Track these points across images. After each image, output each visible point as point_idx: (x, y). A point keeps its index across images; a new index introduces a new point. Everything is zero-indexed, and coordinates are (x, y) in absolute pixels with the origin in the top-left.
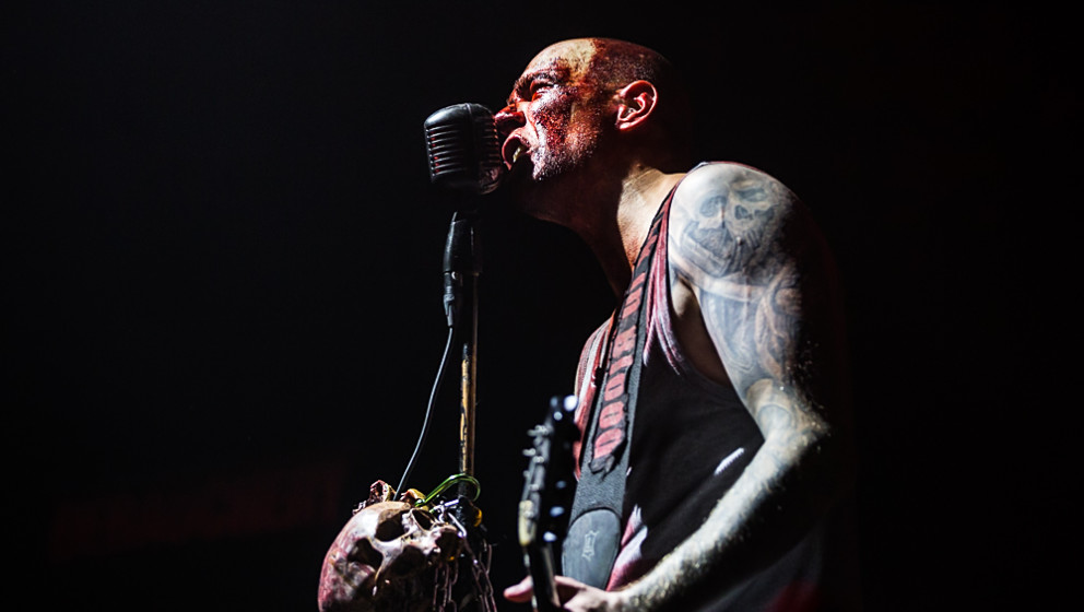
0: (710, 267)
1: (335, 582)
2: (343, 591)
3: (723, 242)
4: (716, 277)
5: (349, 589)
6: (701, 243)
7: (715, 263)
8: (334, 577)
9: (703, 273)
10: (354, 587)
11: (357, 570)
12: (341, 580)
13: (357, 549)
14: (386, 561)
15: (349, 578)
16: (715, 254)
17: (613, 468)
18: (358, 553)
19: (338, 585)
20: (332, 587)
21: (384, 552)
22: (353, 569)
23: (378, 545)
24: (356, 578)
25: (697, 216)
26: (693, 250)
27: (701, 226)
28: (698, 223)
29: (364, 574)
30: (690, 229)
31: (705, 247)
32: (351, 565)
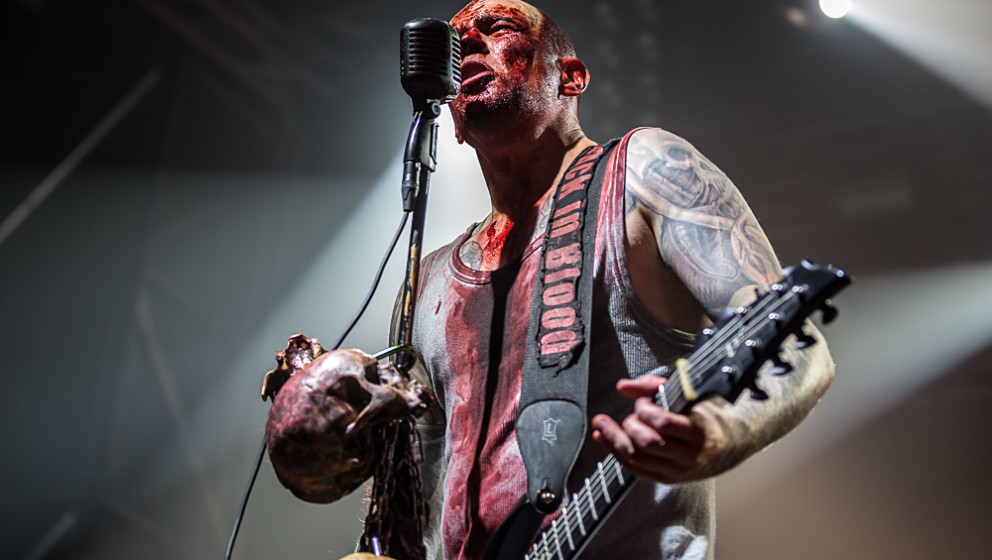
0: (678, 199)
1: (308, 411)
2: (315, 422)
3: (691, 180)
4: (684, 207)
5: (322, 421)
6: (668, 179)
7: (683, 197)
8: (308, 406)
9: (669, 204)
10: (328, 420)
11: (336, 405)
12: (316, 410)
13: (338, 385)
14: (374, 403)
15: (325, 410)
16: (683, 189)
17: (569, 365)
18: (339, 389)
19: (310, 415)
20: (303, 416)
21: (374, 394)
22: (331, 403)
23: (368, 386)
24: (332, 412)
25: (664, 157)
26: (659, 184)
27: (668, 165)
28: (665, 162)
29: (342, 411)
30: (656, 165)
31: (673, 182)
32: (329, 398)
